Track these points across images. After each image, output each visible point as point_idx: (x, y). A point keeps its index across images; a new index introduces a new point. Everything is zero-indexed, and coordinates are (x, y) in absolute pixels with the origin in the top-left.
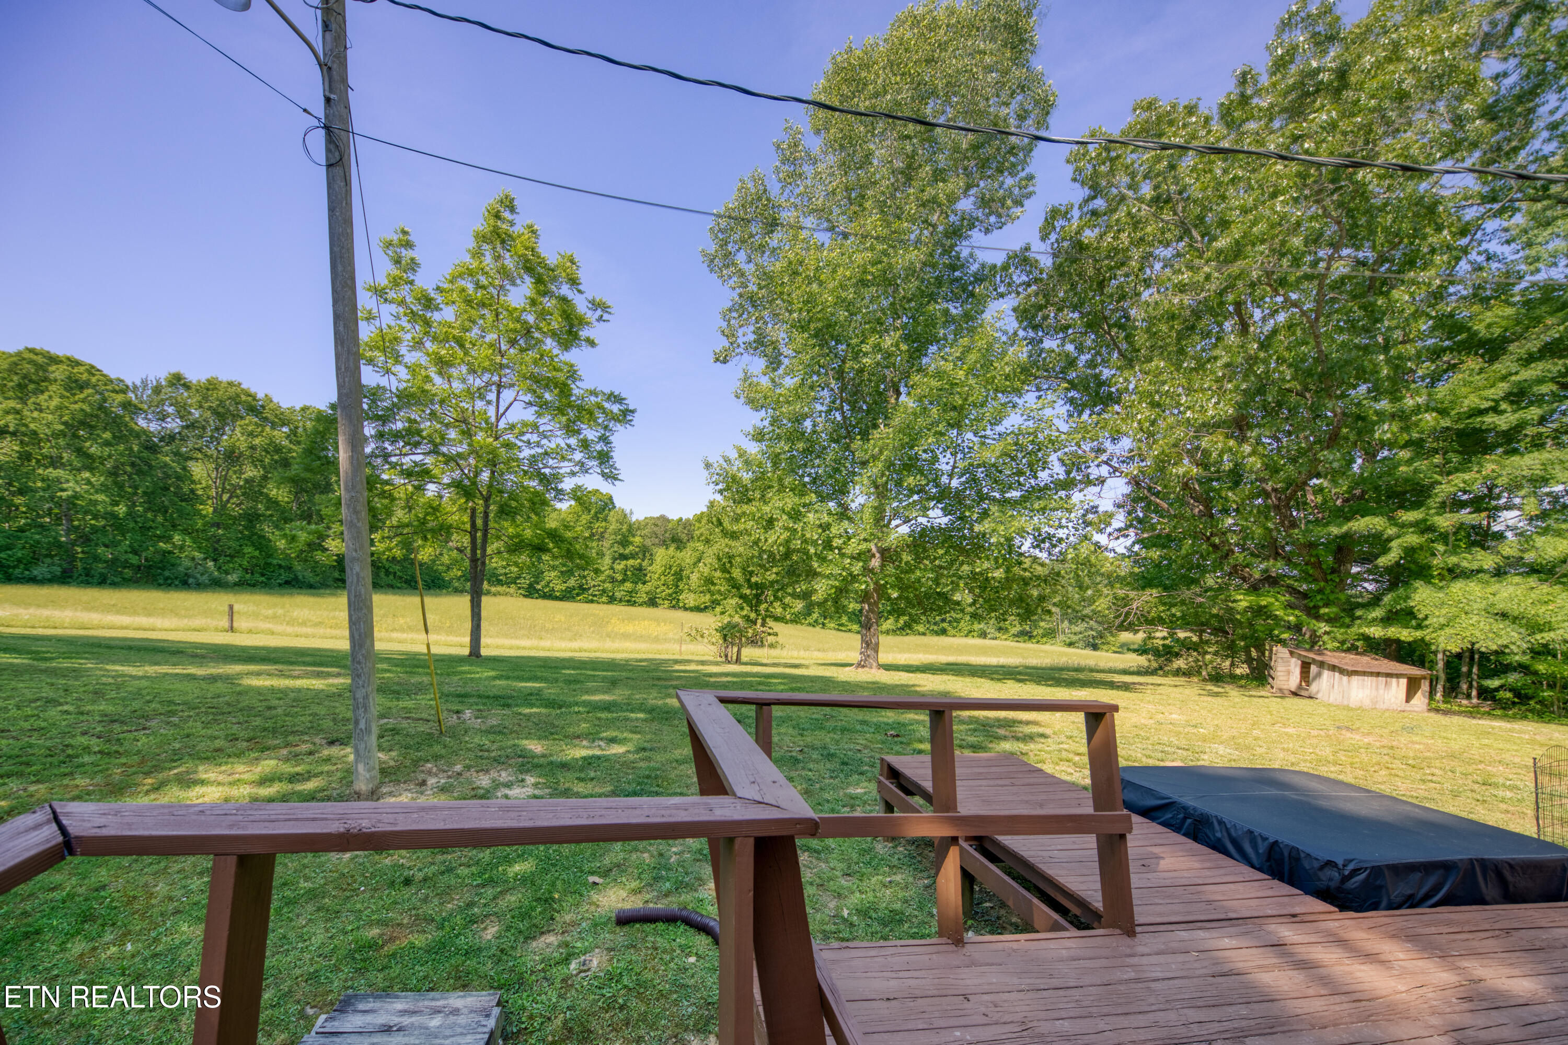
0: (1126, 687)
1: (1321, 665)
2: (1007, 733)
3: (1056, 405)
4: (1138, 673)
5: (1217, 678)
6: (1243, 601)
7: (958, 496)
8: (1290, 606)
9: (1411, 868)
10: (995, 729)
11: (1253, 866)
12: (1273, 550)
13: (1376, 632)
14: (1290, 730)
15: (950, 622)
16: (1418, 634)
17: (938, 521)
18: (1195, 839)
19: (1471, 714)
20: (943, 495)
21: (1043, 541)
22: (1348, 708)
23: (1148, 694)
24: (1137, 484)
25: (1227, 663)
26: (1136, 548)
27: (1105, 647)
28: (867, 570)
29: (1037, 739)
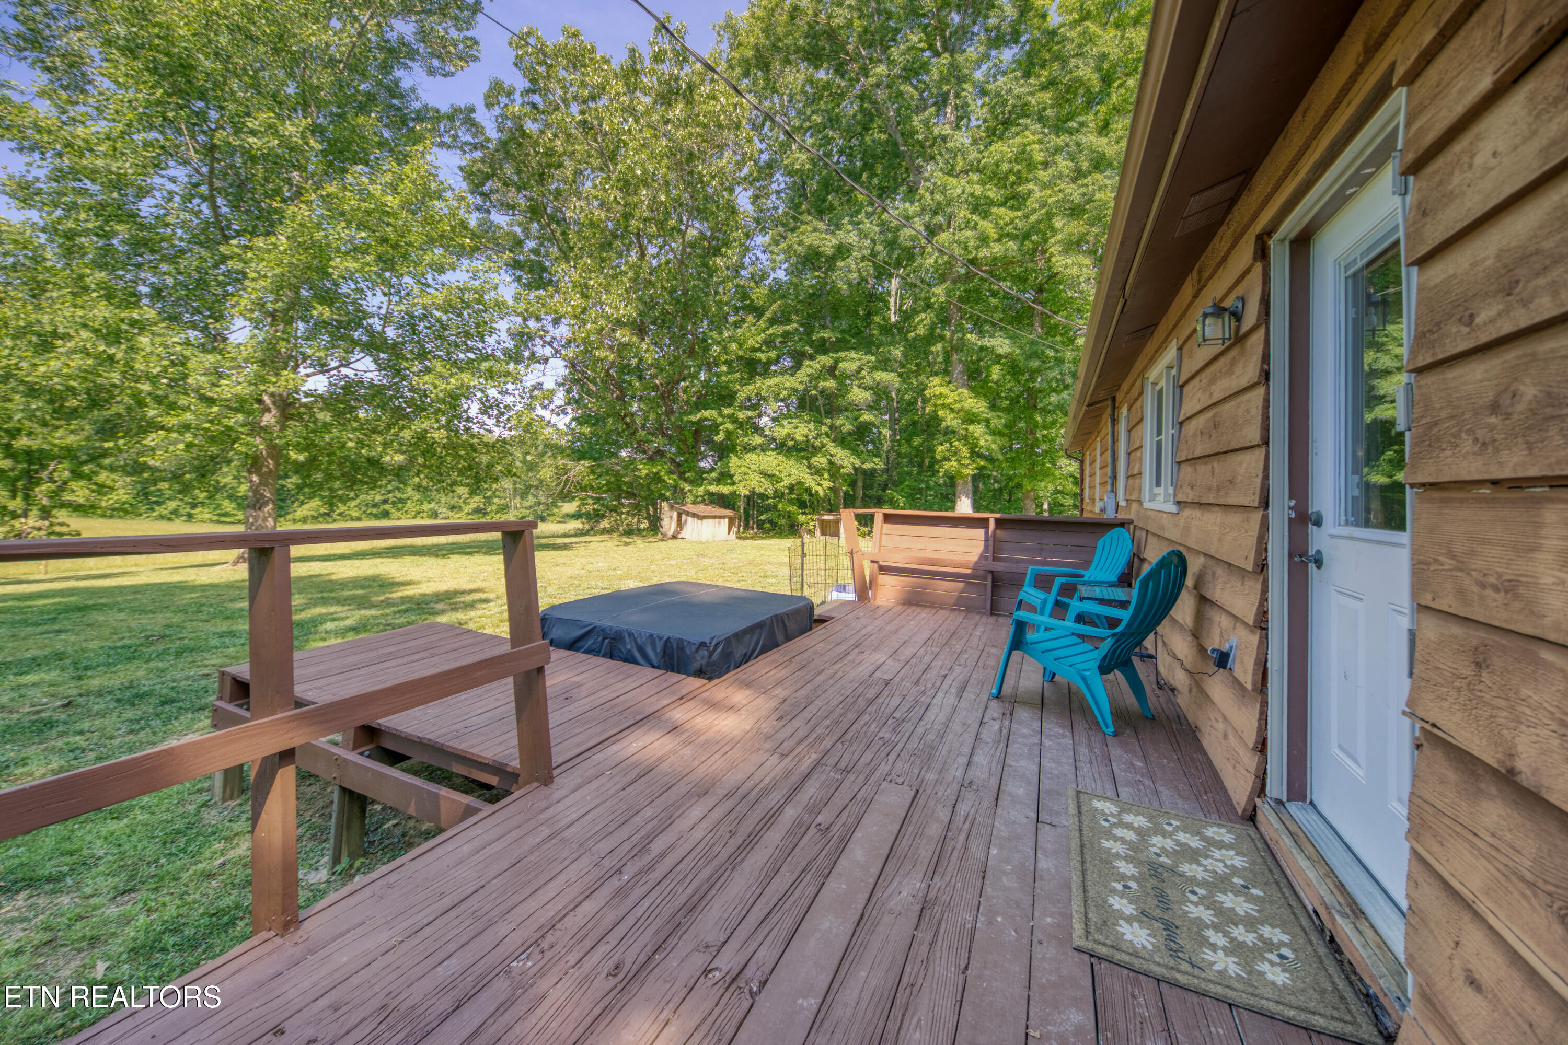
0: (565, 547)
1: (688, 514)
2: (446, 607)
3: (502, 272)
4: (576, 535)
5: (629, 532)
6: (644, 470)
7: (395, 349)
8: (671, 472)
9: (745, 632)
10: (432, 605)
11: (653, 667)
12: (660, 430)
13: (713, 488)
14: (672, 562)
15: (394, 503)
16: (731, 488)
17: (369, 375)
18: (612, 657)
19: (753, 538)
20: (375, 345)
21: (491, 407)
22: (701, 543)
23: (581, 550)
24: (573, 366)
25: (635, 520)
26: (574, 424)
27: (551, 518)
28: (256, 429)
29: (479, 606)
